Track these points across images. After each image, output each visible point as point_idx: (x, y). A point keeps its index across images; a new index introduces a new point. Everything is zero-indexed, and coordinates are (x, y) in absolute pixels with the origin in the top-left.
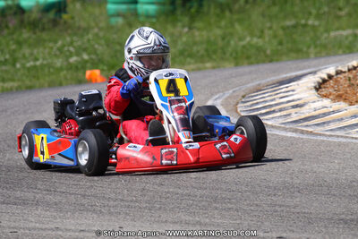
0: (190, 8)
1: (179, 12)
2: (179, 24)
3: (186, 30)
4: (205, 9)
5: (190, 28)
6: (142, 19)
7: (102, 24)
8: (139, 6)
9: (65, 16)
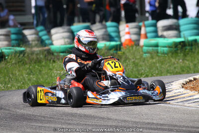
0: (186, 49)
1: (179, 51)
2: (178, 58)
3: (181, 61)
4: (193, 50)
5: (183, 60)
6: (159, 55)
7: (138, 57)
8: (159, 48)
9: (119, 52)
